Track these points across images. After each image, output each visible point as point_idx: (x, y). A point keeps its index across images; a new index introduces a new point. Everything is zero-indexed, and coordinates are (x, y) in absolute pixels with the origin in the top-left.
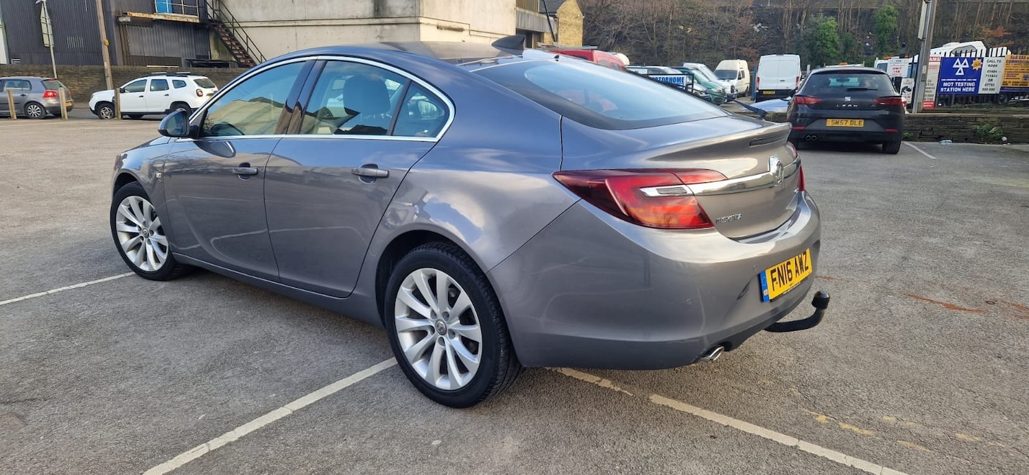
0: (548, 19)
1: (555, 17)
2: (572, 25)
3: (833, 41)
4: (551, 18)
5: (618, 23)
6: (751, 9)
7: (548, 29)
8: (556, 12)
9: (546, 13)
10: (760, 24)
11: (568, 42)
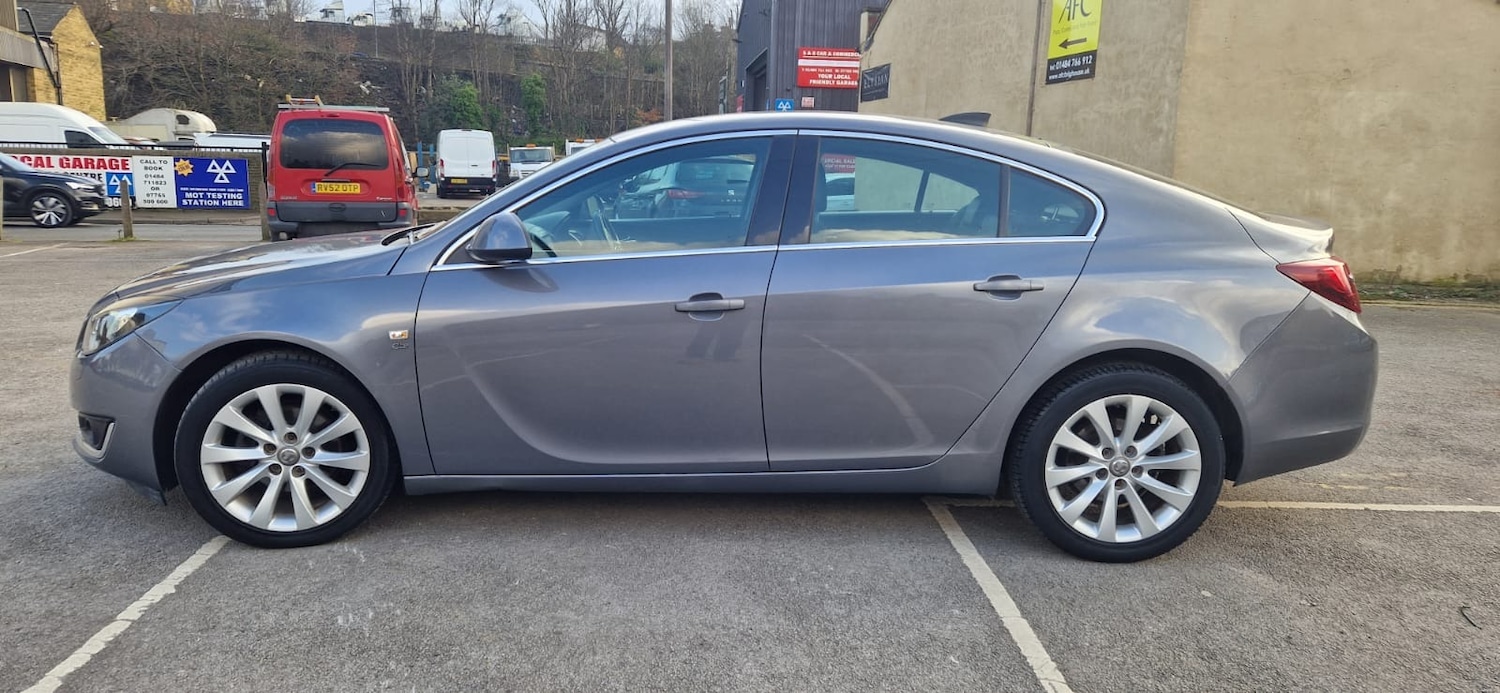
0: (39, 44)
1: (49, 41)
2: (82, 57)
3: (476, 114)
4: (44, 44)
5: (132, 61)
6: (353, 59)
7: (38, 62)
8: (50, 34)
9: (33, 33)
10: (368, 83)
11: (80, 87)
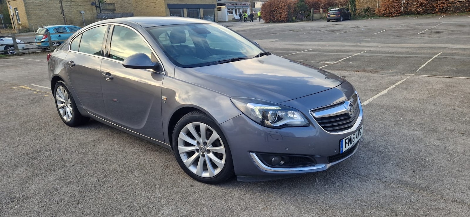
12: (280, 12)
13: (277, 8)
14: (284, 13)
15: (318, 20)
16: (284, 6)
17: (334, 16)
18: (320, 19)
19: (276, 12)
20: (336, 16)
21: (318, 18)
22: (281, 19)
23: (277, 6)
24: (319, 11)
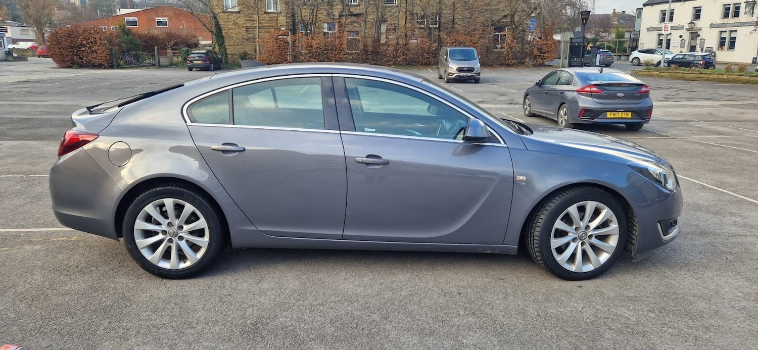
12: (93, 49)
13: (85, 42)
14: (101, 51)
15: (167, 66)
16: (100, 39)
17: (200, 62)
18: (171, 65)
19: (83, 49)
20: (203, 62)
21: (167, 64)
22: (97, 62)
23: (85, 39)
24: (166, 53)
